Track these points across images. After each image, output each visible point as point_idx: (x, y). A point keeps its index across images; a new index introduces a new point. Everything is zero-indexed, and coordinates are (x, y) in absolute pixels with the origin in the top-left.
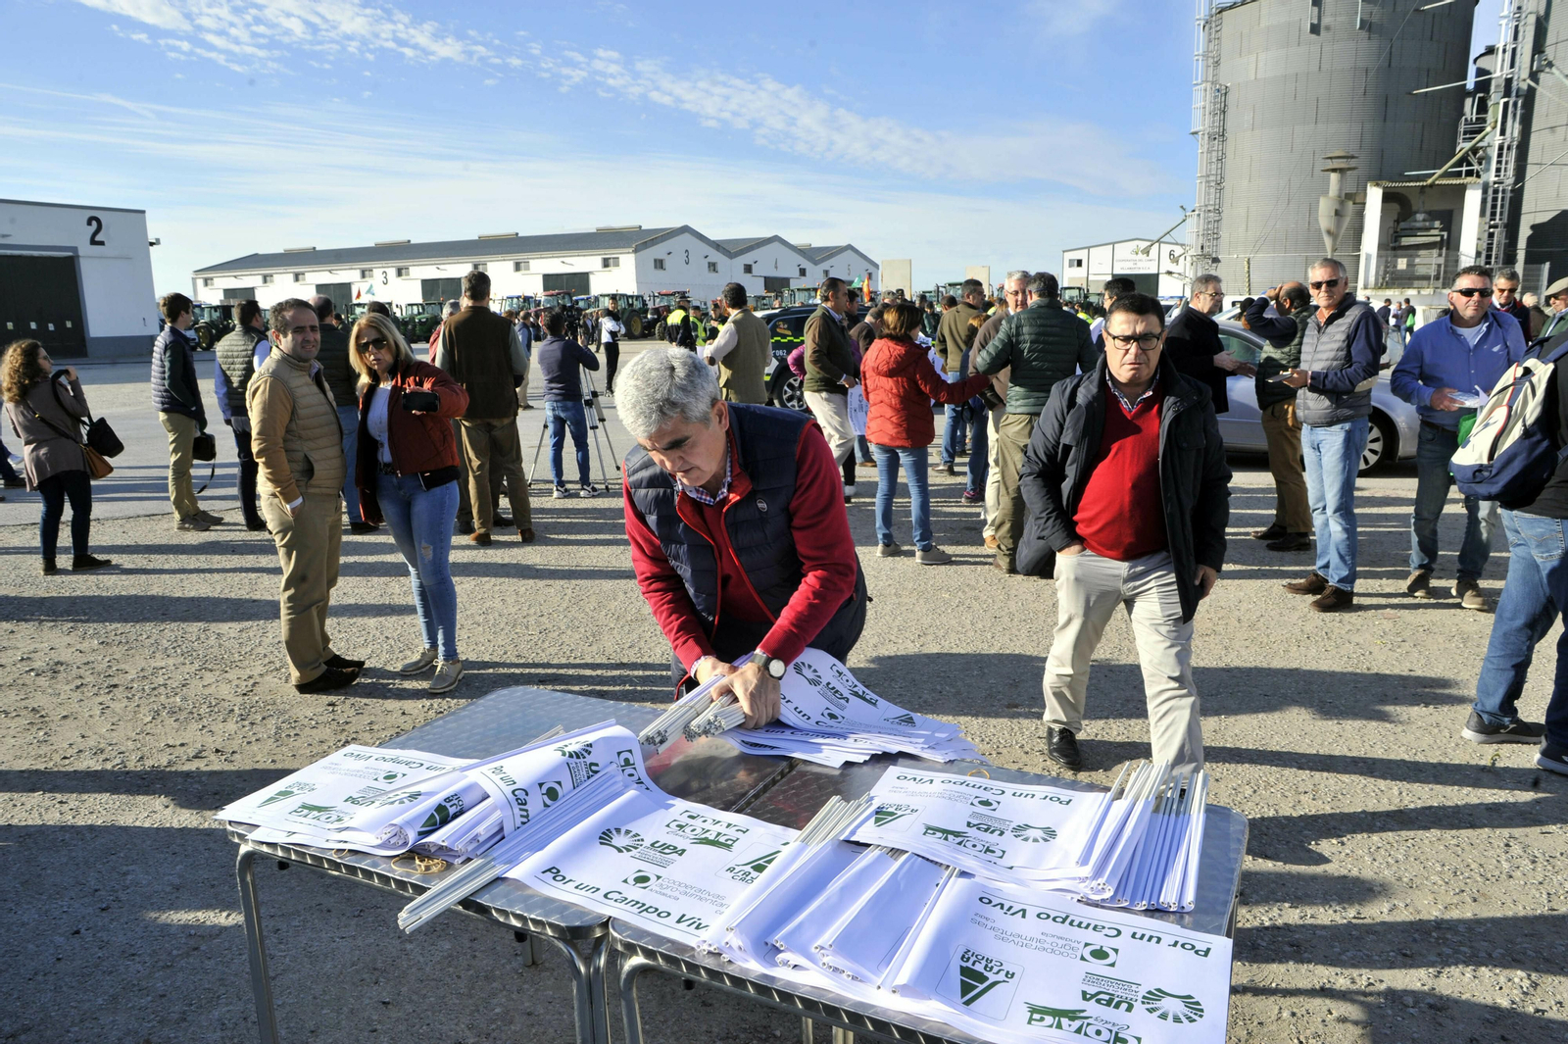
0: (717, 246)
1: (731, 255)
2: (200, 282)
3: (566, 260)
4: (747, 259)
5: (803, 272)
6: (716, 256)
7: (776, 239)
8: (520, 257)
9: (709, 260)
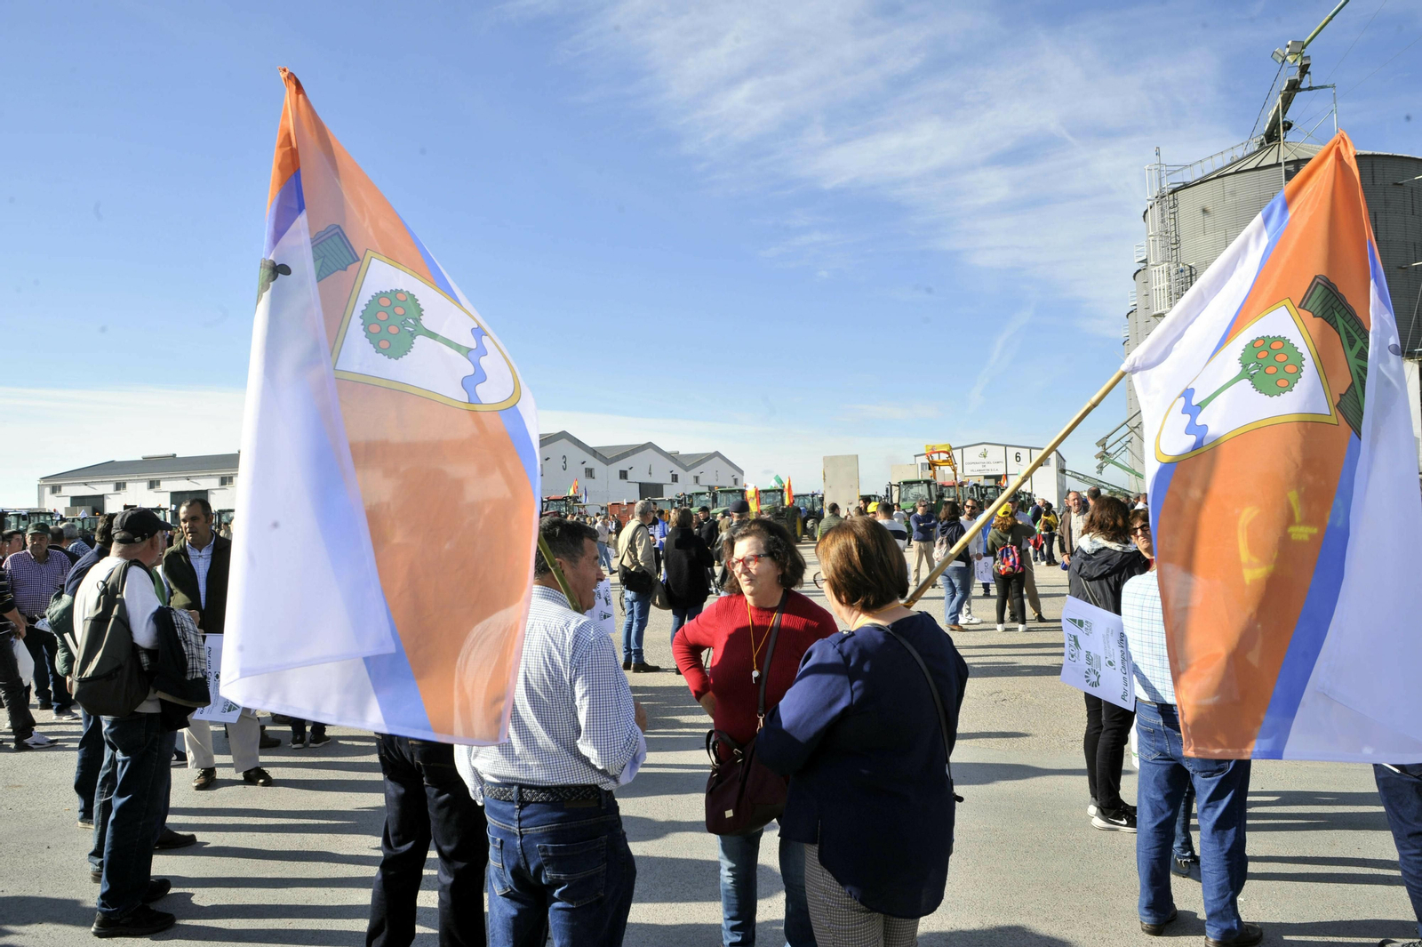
0: (594, 452)
1: (607, 461)
2: (48, 490)
4: (623, 465)
5: (675, 478)
6: (592, 462)
7: (650, 445)
9: (586, 466)
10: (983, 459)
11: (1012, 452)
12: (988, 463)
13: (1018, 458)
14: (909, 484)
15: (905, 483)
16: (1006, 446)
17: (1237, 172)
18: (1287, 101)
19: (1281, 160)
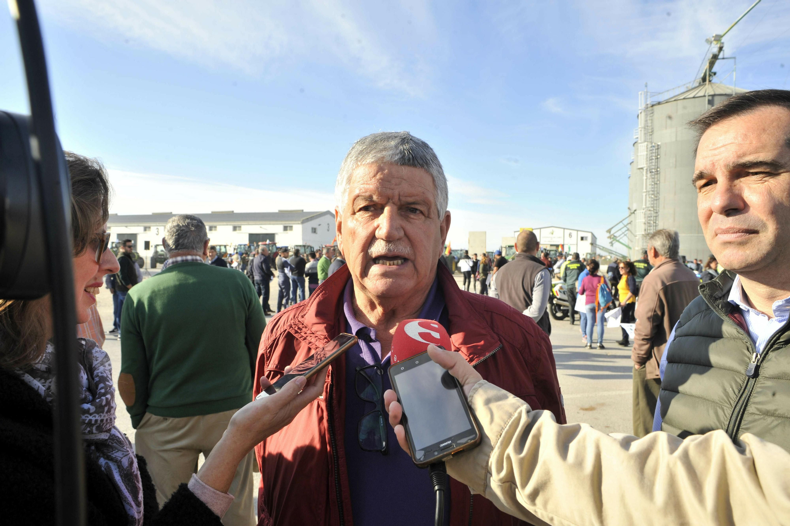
3: (262, 226)
8: (236, 224)
10: (551, 235)
11: (567, 232)
12: (554, 237)
13: (570, 235)
14: (511, 247)
15: (509, 247)
16: (564, 229)
17: (684, 99)
18: (712, 64)
19: (706, 94)
